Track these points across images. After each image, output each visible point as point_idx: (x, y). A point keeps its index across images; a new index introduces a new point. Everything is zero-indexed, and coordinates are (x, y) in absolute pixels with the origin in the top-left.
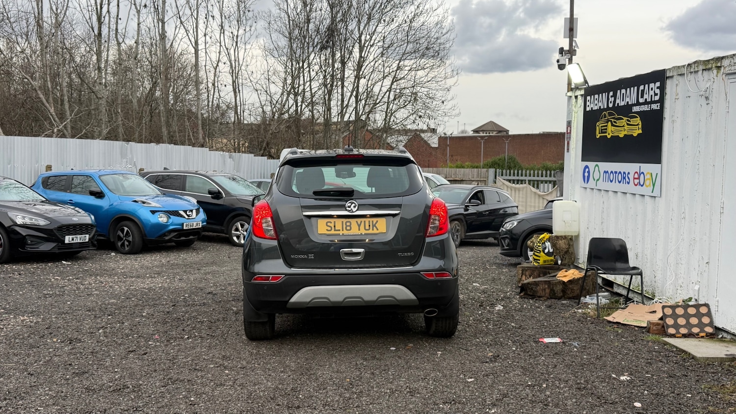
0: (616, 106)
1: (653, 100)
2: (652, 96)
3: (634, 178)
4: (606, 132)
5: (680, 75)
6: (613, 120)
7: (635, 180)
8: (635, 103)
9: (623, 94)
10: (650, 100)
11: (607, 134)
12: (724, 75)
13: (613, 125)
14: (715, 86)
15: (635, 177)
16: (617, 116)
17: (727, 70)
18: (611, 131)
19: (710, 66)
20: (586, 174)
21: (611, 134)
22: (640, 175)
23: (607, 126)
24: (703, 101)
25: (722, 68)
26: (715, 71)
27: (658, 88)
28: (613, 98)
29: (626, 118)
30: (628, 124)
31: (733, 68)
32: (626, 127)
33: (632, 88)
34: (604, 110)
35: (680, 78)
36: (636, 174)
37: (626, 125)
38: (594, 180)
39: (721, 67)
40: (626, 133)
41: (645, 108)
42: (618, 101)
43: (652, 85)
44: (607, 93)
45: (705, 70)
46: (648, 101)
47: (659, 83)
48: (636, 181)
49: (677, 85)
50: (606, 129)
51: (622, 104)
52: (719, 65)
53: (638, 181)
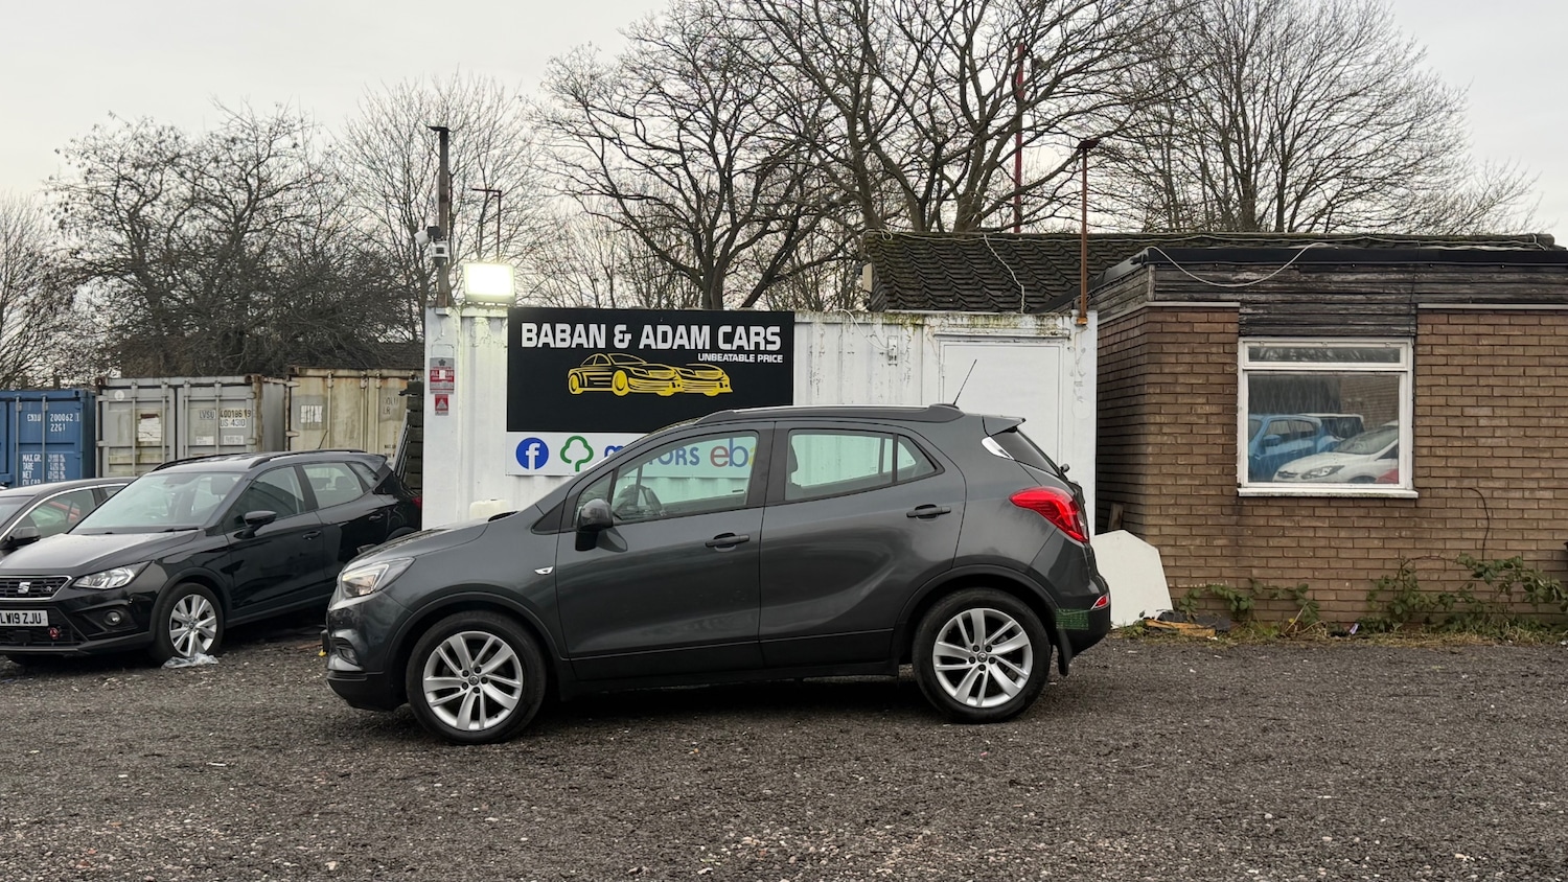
0: (641, 346)
1: (762, 348)
2: (757, 344)
3: (713, 456)
4: (611, 386)
5: (826, 323)
6: (632, 369)
7: (715, 459)
8: (707, 347)
9: (665, 334)
10: (752, 348)
11: (614, 389)
12: (930, 336)
13: (629, 375)
14: (911, 345)
15: (716, 453)
16: (644, 363)
17: (937, 330)
18: (621, 384)
19: (900, 322)
20: (532, 453)
21: (627, 390)
22: (732, 450)
23: (612, 376)
24: (884, 360)
25: (926, 328)
26: (911, 329)
27: (773, 334)
28: (628, 337)
29: (678, 369)
30: (683, 377)
31: (947, 329)
32: (679, 381)
33: (694, 329)
34: (596, 349)
35: (825, 327)
36: (722, 452)
37: (678, 377)
38: (569, 462)
39: (922, 326)
40: (677, 390)
41: (742, 358)
42: (644, 342)
43: (753, 329)
44: (603, 327)
45: (885, 324)
46: (746, 348)
47: (778, 328)
48: (719, 461)
49: (822, 335)
50: (611, 381)
51: (661, 346)
52: (919, 322)
53: (728, 459)
